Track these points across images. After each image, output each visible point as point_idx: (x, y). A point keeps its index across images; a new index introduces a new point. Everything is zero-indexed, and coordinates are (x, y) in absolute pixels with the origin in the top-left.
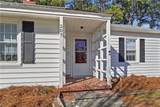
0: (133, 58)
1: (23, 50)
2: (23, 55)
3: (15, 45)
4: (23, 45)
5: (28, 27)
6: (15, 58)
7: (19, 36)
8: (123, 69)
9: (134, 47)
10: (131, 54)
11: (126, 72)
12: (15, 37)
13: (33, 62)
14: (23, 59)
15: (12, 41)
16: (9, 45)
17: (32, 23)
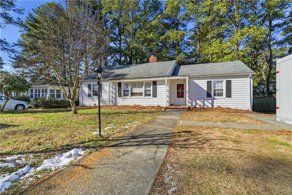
0: (221, 95)
1: (153, 92)
2: (153, 94)
3: (150, 90)
4: (153, 90)
5: (155, 83)
6: (150, 95)
7: (152, 87)
8: (210, 102)
9: (222, 86)
10: (219, 92)
11: (212, 104)
12: (150, 87)
13: (156, 97)
14: (153, 96)
15: (149, 89)
16: (148, 90)
17: (156, 81)
